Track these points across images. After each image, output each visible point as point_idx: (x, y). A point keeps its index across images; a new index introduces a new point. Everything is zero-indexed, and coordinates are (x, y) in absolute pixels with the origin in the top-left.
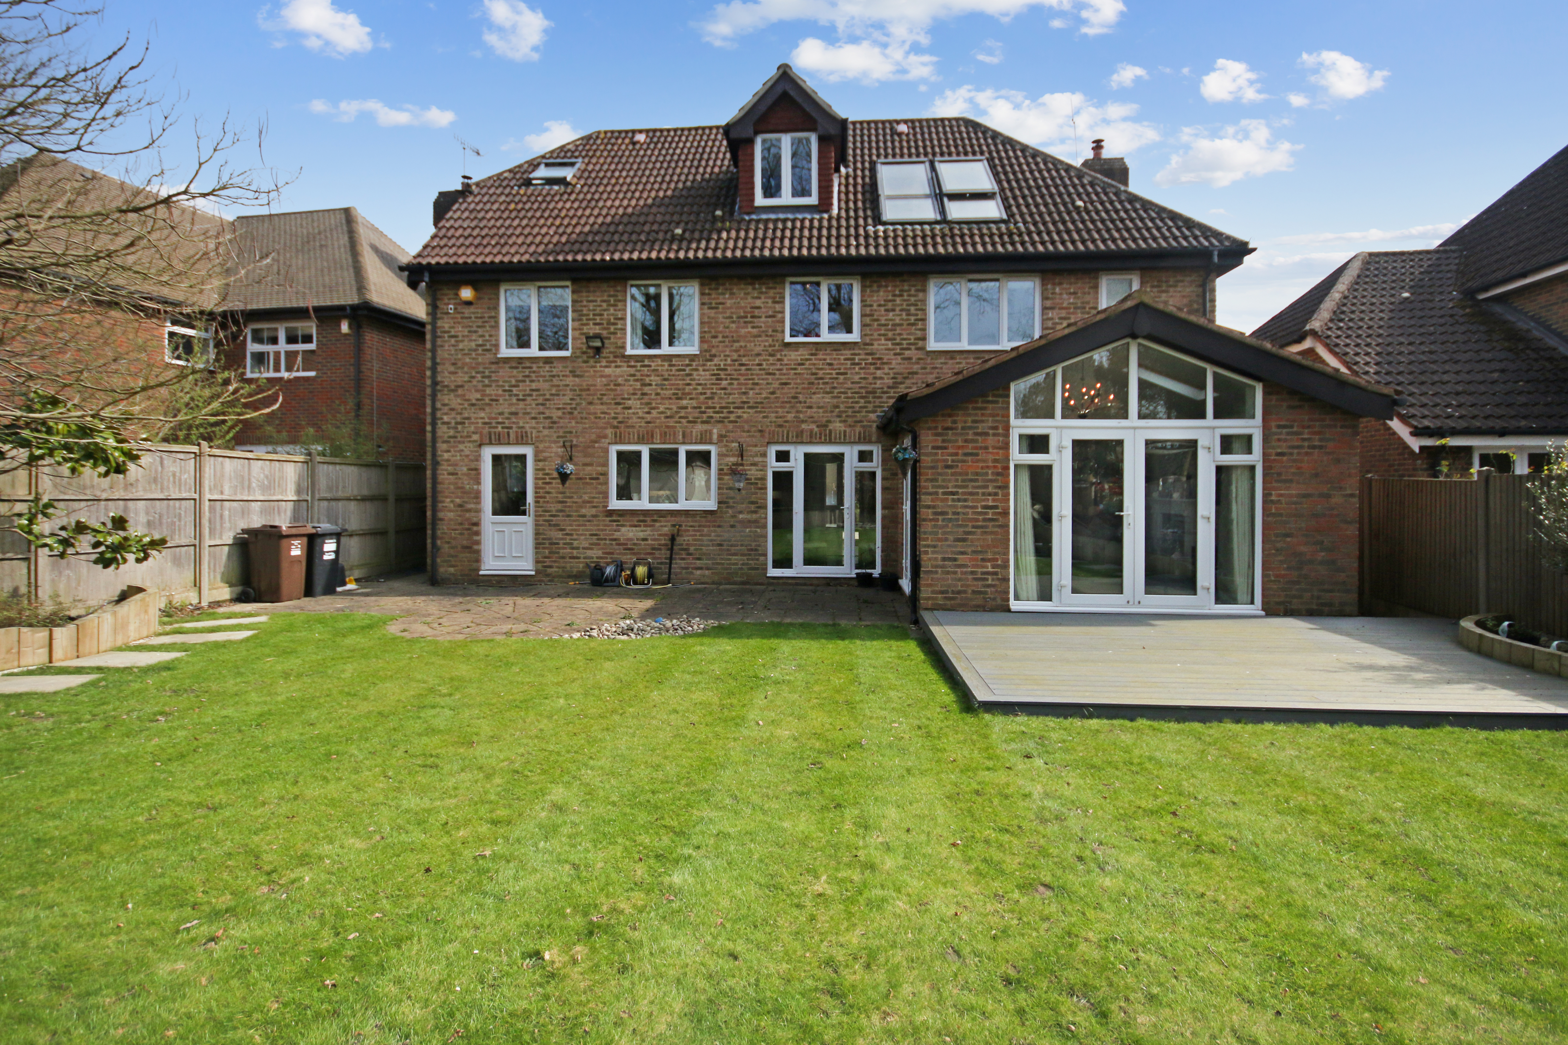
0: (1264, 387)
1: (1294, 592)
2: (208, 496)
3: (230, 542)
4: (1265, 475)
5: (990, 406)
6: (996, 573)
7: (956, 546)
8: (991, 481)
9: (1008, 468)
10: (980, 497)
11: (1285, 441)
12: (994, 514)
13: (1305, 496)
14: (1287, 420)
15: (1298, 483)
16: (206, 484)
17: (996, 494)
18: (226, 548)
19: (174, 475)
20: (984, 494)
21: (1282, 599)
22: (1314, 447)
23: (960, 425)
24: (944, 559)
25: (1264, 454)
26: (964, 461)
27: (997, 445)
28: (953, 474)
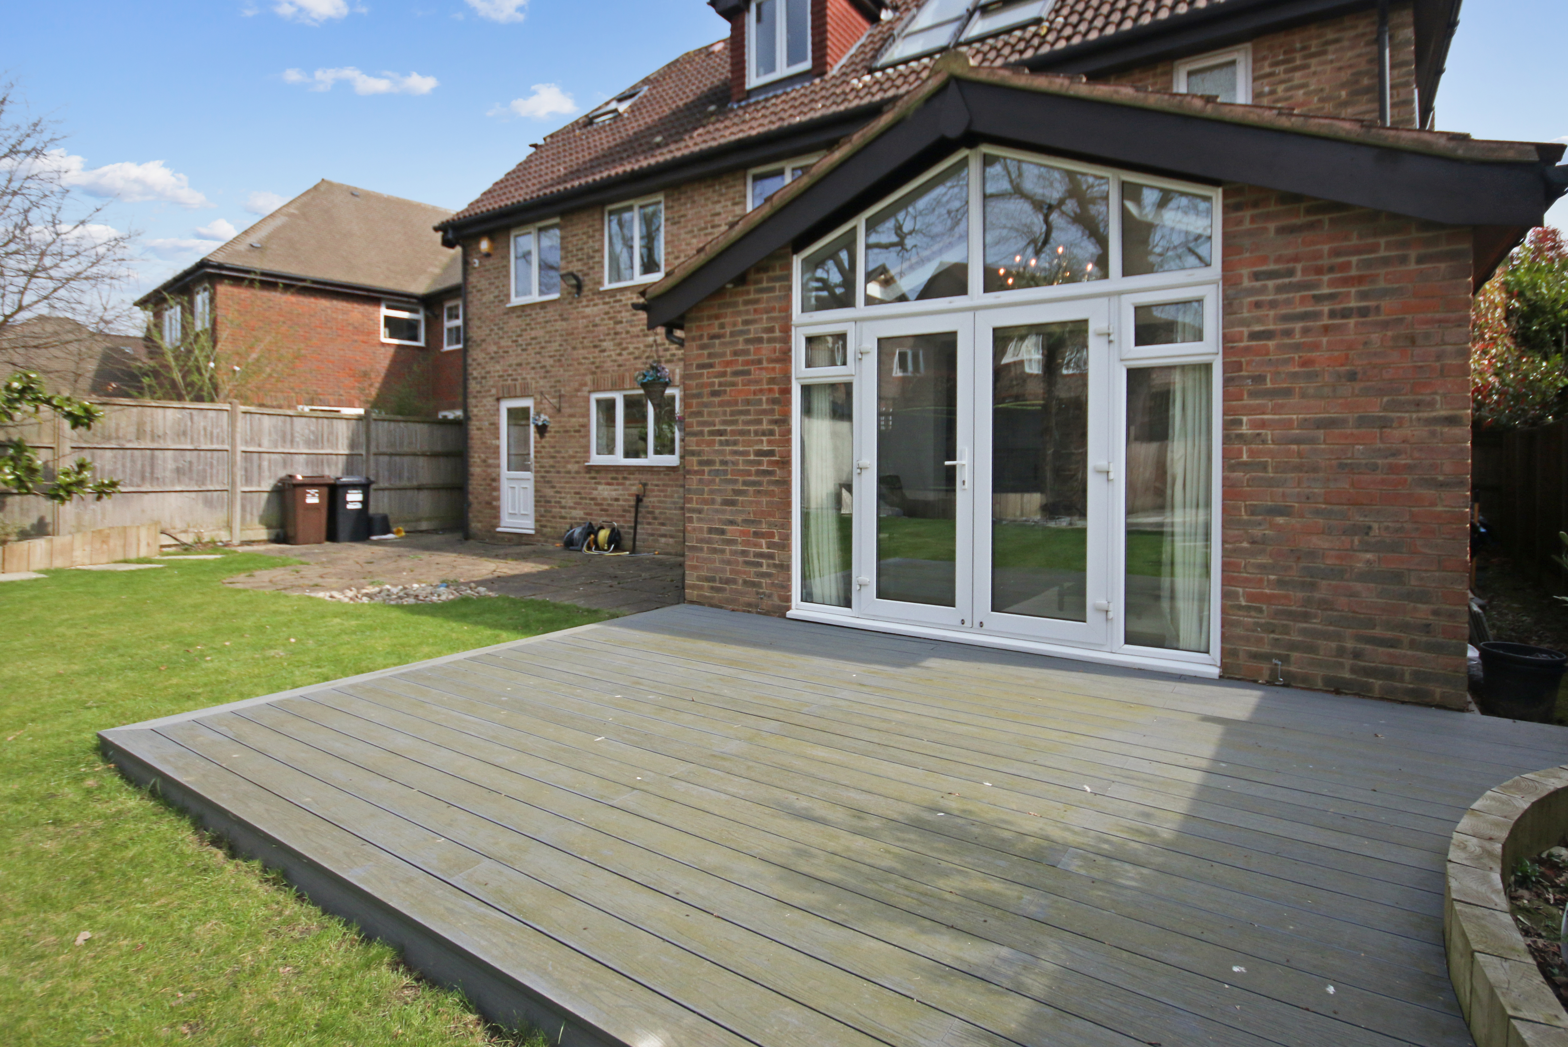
0: (1225, 195)
1: (1296, 638)
2: (241, 447)
3: (269, 489)
4: (1227, 382)
5: (765, 296)
6: (771, 556)
7: (723, 512)
8: (764, 412)
9: (787, 391)
10: (752, 437)
11: (1273, 304)
12: (770, 463)
13: (1320, 424)
14: (1278, 260)
15: (1303, 396)
16: (238, 437)
17: (771, 433)
18: (266, 495)
19: (205, 429)
20: (756, 433)
21: (1266, 649)
22: (1346, 314)
23: (728, 330)
24: (711, 531)
25: (1227, 339)
26: (734, 384)
27: (773, 356)
28: (721, 404)
